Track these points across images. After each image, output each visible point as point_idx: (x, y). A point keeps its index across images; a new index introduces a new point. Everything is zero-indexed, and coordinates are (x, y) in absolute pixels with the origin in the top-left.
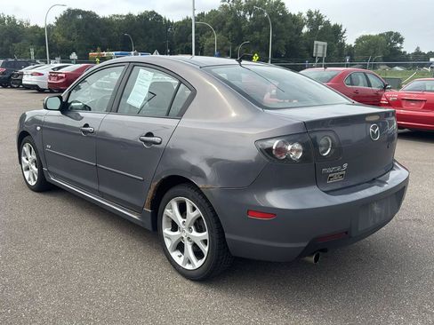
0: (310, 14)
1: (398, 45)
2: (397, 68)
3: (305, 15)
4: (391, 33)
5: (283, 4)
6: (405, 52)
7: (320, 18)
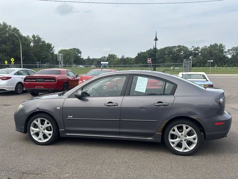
0: (34, 37)
1: (79, 55)
2: (81, 66)
3: (31, 37)
4: (75, 49)
5: (18, 30)
6: (83, 58)
7: (39, 39)
